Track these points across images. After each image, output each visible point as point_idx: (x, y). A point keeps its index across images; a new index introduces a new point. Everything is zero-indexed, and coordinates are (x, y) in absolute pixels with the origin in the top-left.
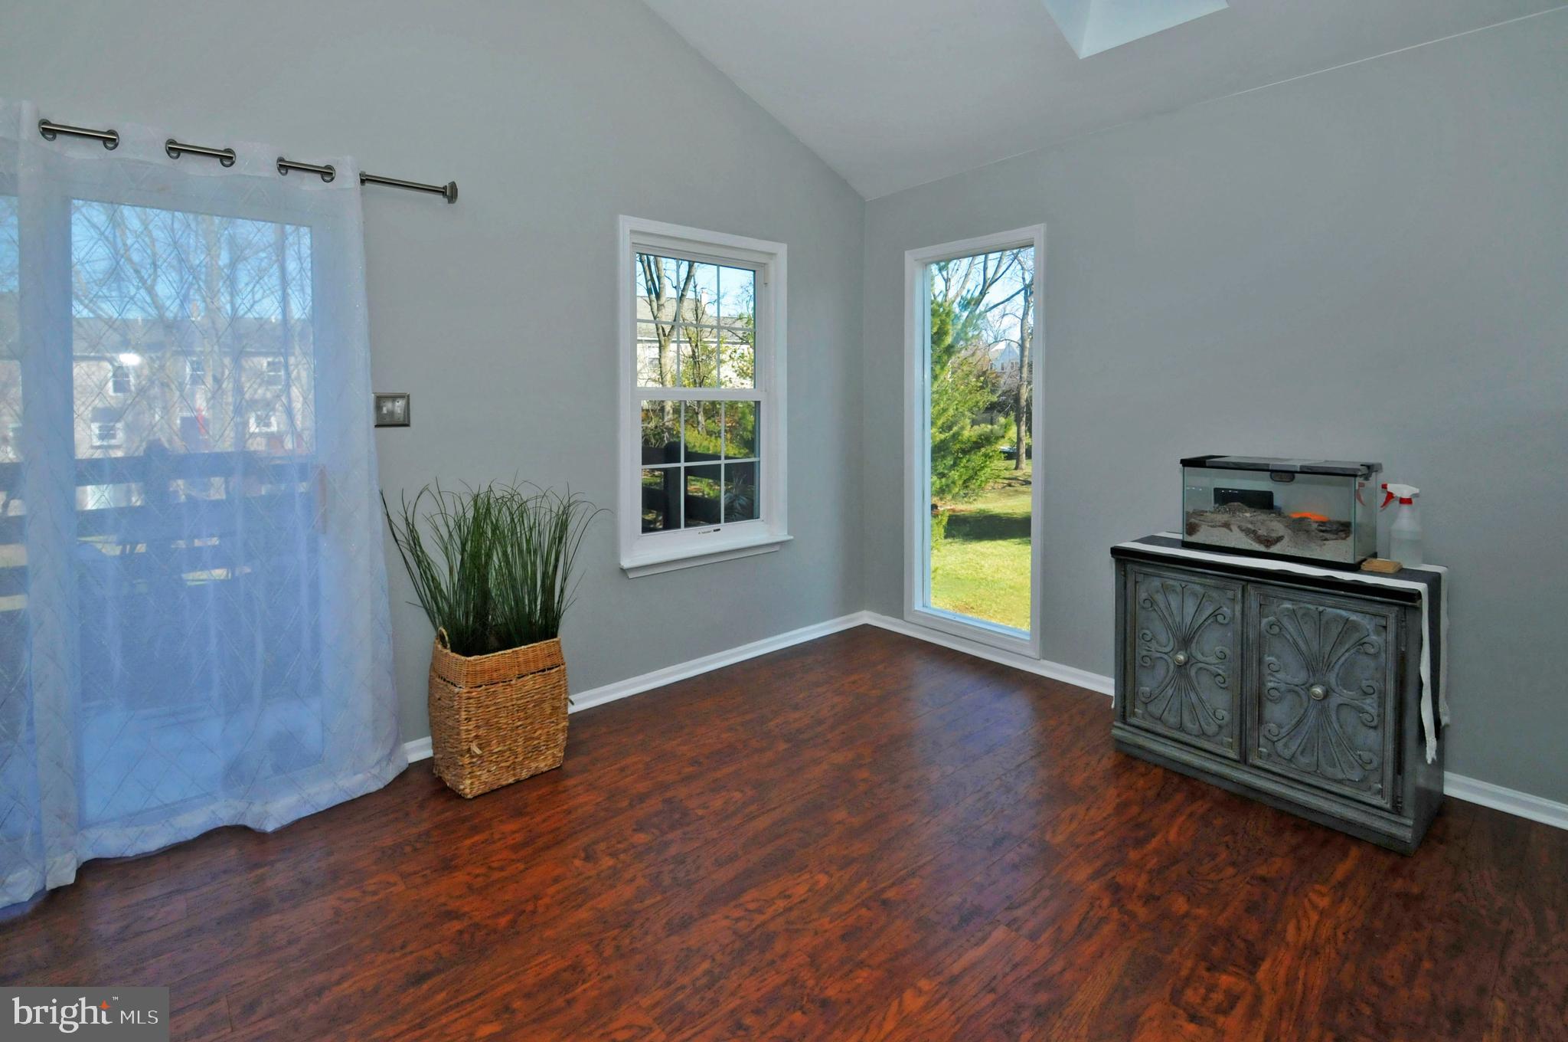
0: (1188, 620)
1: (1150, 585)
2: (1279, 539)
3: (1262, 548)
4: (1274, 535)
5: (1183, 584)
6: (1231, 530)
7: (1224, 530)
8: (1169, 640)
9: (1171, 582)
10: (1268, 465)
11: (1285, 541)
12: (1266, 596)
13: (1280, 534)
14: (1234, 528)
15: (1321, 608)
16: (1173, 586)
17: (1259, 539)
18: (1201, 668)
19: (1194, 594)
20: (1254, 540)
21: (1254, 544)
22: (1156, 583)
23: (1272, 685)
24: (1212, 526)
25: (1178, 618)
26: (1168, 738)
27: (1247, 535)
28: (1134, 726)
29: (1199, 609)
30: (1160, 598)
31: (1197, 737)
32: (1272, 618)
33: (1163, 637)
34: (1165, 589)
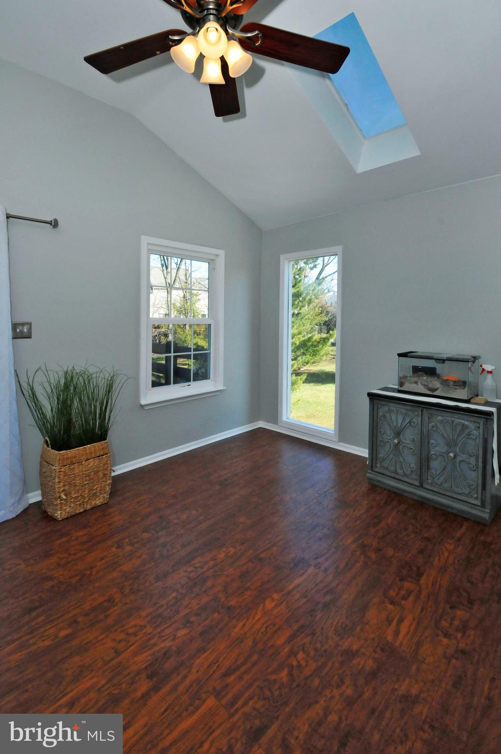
0: (399, 424)
1: (383, 409)
3: (430, 393)
4: (435, 387)
5: (397, 409)
6: (418, 385)
8: (391, 434)
9: (392, 408)
10: (433, 357)
11: (439, 390)
12: (431, 414)
13: (438, 387)
14: (419, 384)
15: (453, 419)
16: (393, 410)
17: (430, 389)
18: (404, 446)
19: (402, 413)
20: (427, 389)
21: (427, 391)
22: (386, 408)
23: (433, 452)
24: (410, 383)
25: (395, 424)
26: (391, 477)
27: (424, 387)
28: (376, 472)
29: (404, 420)
30: (387, 415)
31: (402, 476)
32: (433, 424)
33: (388, 432)
34: (390, 411)
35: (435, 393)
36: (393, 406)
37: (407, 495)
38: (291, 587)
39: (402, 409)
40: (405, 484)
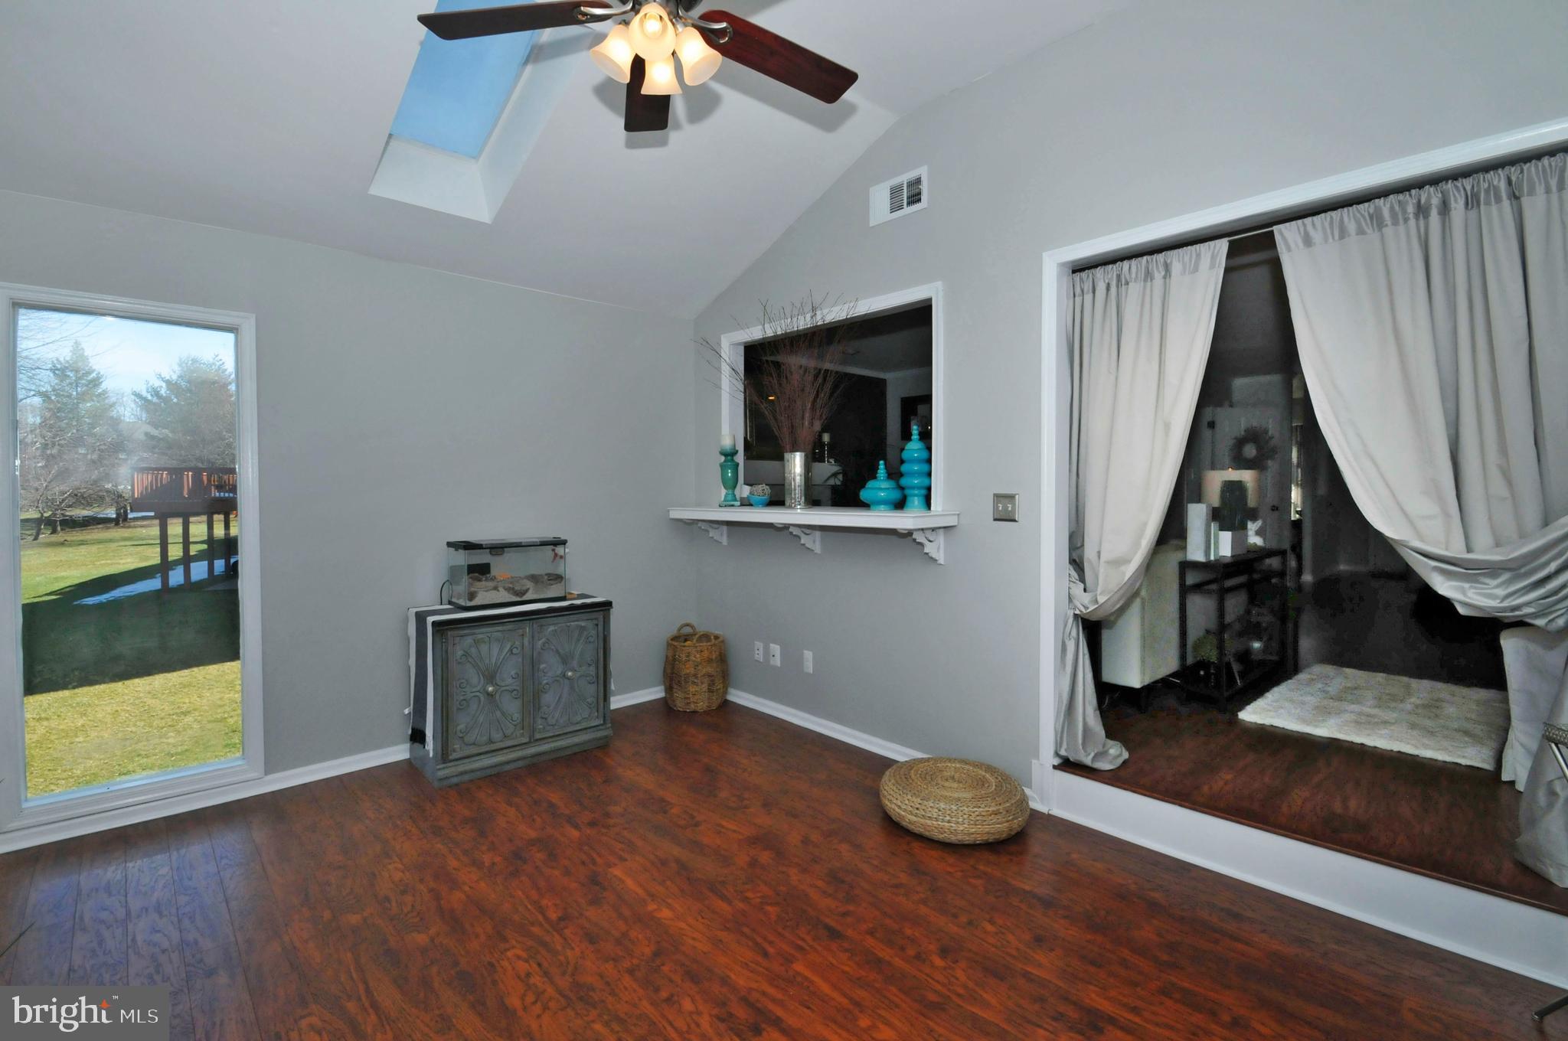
0: (494, 661)
1: (462, 644)
2: (527, 590)
3: (518, 599)
4: (524, 588)
5: (489, 635)
6: (498, 591)
7: (496, 592)
8: (480, 679)
9: (480, 636)
10: (521, 543)
11: (530, 591)
12: (542, 626)
13: (528, 587)
14: (501, 589)
15: (568, 624)
16: (482, 639)
17: (517, 594)
18: (503, 691)
19: (497, 640)
20: (512, 594)
21: (514, 597)
22: (469, 640)
23: (545, 682)
24: (486, 591)
25: (487, 661)
26: (481, 754)
27: (508, 592)
28: (457, 760)
29: (501, 650)
30: (473, 650)
31: (501, 741)
32: (544, 640)
33: (475, 680)
34: (477, 642)
35: (525, 598)
36: (482, 633)
37: (507, 768)
38: (640, 891)
39: (495, 631)
40: (505, 751)
